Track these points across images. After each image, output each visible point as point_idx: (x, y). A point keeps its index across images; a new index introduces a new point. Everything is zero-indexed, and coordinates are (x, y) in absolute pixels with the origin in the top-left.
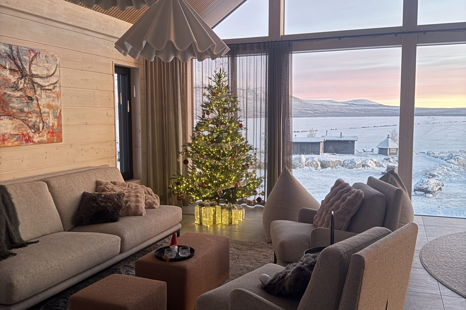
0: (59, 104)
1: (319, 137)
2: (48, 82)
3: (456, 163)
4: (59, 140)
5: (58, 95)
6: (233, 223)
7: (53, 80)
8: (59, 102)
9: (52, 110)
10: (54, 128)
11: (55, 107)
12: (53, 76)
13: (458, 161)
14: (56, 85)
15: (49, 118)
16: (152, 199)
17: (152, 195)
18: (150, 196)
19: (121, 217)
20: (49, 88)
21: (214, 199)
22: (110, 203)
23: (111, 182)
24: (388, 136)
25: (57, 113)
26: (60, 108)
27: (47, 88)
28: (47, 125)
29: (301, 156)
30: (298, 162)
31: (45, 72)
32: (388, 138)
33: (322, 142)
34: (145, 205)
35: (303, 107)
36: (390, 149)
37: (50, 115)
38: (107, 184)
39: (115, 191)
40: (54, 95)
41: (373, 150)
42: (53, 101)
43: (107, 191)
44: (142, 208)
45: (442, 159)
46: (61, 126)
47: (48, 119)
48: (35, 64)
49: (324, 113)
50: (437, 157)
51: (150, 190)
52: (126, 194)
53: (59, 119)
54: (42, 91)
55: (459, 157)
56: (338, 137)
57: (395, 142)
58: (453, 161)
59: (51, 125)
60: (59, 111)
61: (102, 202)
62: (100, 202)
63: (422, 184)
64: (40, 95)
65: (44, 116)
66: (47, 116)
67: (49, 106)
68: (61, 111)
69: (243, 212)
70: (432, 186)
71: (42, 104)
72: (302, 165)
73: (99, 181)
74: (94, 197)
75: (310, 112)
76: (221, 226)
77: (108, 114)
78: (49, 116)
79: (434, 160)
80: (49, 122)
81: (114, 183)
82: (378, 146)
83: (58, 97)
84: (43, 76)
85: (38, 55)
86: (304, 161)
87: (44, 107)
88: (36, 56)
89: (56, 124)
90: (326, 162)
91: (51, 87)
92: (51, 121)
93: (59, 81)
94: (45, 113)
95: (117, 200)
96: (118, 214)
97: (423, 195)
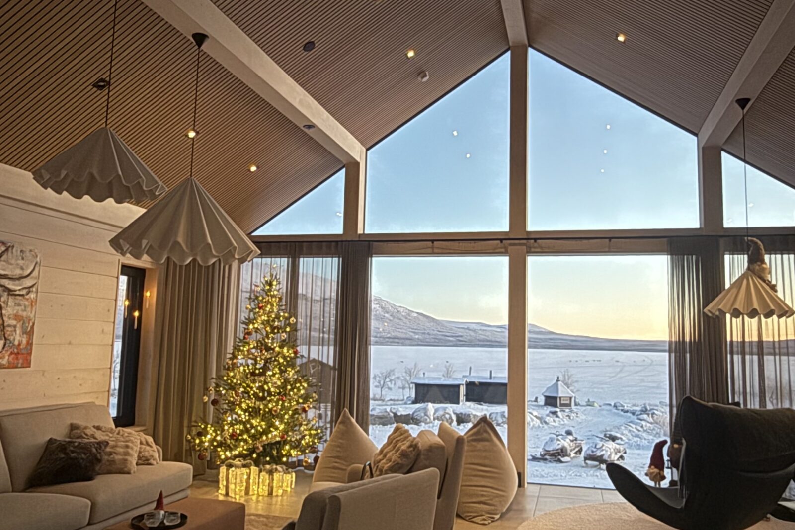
0: (32, 316)
1: (459, 378)
2: (20, 285)
3: (651, 420)
4: (25, 365)
5: (33, 303)
6: (274, 494)
7: (28, 282)
8: (33, 313)
9: (22, 322)
10: (21, 347)
11: (25, 319)
12: (29, 277)
13: (653, 417)
14: (31, 289)
15: (14, 334)
16: (151, 452)
17: (151, 446)
18: (148, 448)
19: (99, 474)
20: (21, 293)
21: (249, 458)
22: (85, 454)
23: (94, 427)
24: (558, 378)
25: (27, 327)
26: (33, 320)
27: (18, 292)
28: (11, 343)
29: (427, 405)
30: (423, 415)
31: (18, 272)
32: (558, 381)
33: (463, 385)
34: (138, 460)
35: (439, 331)
36: (560, 398)
37: (17, 329)
38: (86, 428)
39: (95, 438)
40: (27, 303)
41: (536, 398)
42: (25, 310)
43: (85, 438)
44: (131, 463)
45: (633, 414)
46: (31, 344)
47: (12, 335)
48: (4, 261)
49: (471, 341)
50: (627, 412)
51: (150, 439)
52: (111, 443)
53: (30, 336)
54: (10, 297)
55: (656, 412)
56: (486, 378)
57: (568, 388)
58: (645, 416)
59: (16, 343)
60: (31, 324)
61: (73, 452)
62: (70, 452)
63: (595, 450)
64: (6, 303)
65: (8, 331)
66: (12, 331)
67: (17, 317)
68: (34, 324)
69: (292, 477)
70: (609, 453)
71: (7, 314)
72: (428, 420)
73: (75, 424)
74: (63, 445)
75: (451, 339)
76: (258, 498)
77: (105, 331)
78: (15, 331)
79: (622, 416)
80: (14, 339)
81: (98, 428)
82: (544, 392)
83: (32, 305)
84: (14, 277)
85: (10, 249)
86: (432, 413)
87: (9, 318)
88: (7, 250)
89: (24, 341)
90: (465, 415)
91: (24, 292)
92: (18, 337)
93: (37, 285)
94: (9, 326)
95: (97, 450)
96: (94, 470)
97: (596, 466)
